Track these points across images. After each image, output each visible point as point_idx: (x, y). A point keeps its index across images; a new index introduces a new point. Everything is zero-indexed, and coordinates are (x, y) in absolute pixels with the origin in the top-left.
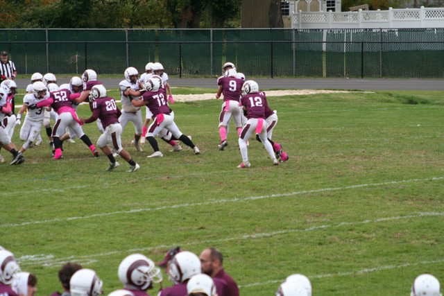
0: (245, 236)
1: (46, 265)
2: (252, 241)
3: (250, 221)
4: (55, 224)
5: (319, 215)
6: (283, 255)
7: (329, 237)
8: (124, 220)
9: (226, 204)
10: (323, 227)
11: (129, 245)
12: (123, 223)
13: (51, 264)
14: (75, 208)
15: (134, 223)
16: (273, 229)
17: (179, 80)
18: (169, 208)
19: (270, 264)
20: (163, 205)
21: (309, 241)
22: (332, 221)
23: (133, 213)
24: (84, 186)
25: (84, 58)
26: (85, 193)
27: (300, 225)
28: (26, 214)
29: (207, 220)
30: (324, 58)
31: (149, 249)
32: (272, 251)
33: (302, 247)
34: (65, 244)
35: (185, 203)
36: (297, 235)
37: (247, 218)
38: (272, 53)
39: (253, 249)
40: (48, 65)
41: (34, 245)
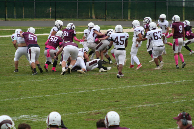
0: (140, 106)
1: (34, 120)
2: (144, 108)
3: (143, 98)
4: (39, 99)
5: (181, 95)
6: (161, 116)
7: (186, 106)
8: (76, 97)
9: (130, 88)
10: (182, 101)
11: (78, 110)
12: (75, 98)
13: (36, 120)
14: (49, 90)
15: (80, 98)
16: (155, 102)
17: (105, 22)
18: (99, 91)
19: (154, 121)
20: (96, 89)
21: (175, 108)
22: (187, 98)
23: (80, 93)
24: (54, 78)
25: (54, 10)
26: (55, 82)
27: (170, 100)
28: (23, 93)
29: (119, 97)
30: (184, 10)
31: (89, 112)
32: (155, 113)
33: (171, 112)
34: (44, 109)
35: (108, 88)
36: (168, 105)
37: (141, 96)
38: (155, 7)
39: (144, 113)
40: (35, 13)
41: (27, 109)
